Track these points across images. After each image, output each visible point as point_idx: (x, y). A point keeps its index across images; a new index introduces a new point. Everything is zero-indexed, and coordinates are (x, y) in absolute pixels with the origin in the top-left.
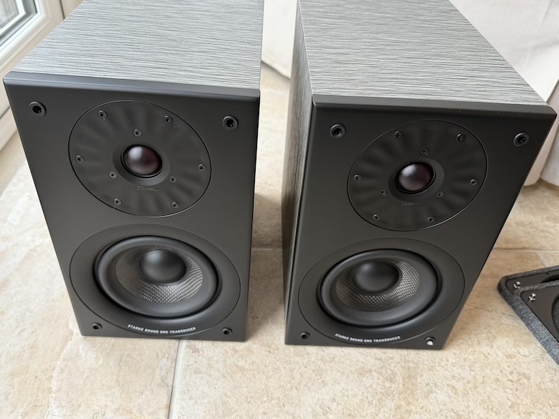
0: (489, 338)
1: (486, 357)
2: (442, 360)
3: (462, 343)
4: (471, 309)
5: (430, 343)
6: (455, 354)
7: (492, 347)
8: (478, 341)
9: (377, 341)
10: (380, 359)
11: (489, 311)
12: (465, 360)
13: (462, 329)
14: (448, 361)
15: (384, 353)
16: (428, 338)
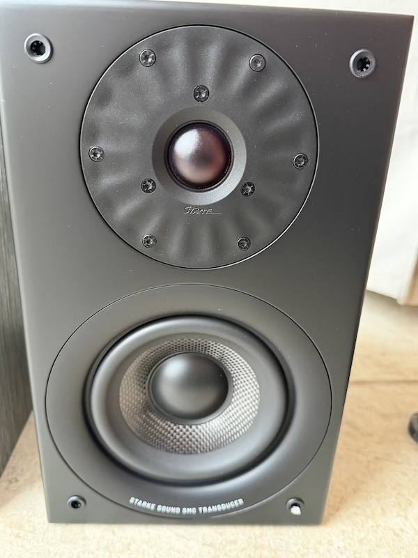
0: (399, 504)
1: (397, 535)
2: (320, 543)
3: (356, 514)
4: (369, 461)
5: (296, 511)
6: (343, 532)
7: (406, 518)
8: (383, 509)
9: (205, 509)
10: (211, 545)
11: (397, 463)
12: (361, 541)
13: (355, 491)
14: (331, 544)
15: (221, 534)
16: (292, 501)
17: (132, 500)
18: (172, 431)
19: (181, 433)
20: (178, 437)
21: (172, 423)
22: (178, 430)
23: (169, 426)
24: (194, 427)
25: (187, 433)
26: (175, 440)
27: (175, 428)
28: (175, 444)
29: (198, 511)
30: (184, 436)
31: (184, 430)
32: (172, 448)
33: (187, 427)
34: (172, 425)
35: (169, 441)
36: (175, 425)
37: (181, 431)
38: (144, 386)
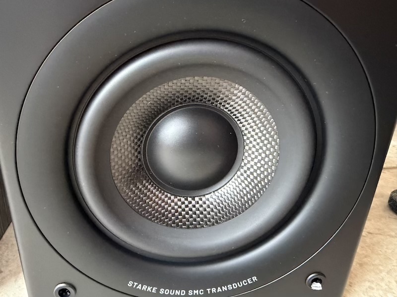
9: (214, 291)
17: (130, 284)
18: (173, 204)
19: (183, 206)
20: (180, 210)
21: (172, 195)
22: (179, 203)
23: (170, 198)
24: (197, 199)
25: (190, 206)
26: (176, 214)
27: (176, 200)
28: (177, 218)
29: (206, 292)
30: (187, 209)
31: (186, 202)
32: (174, 223)
33: (190, 199)
34: (172, 197)
35: (170, 215)
36: (176, 197)
37: (183, 203)
38: (139, 150)
